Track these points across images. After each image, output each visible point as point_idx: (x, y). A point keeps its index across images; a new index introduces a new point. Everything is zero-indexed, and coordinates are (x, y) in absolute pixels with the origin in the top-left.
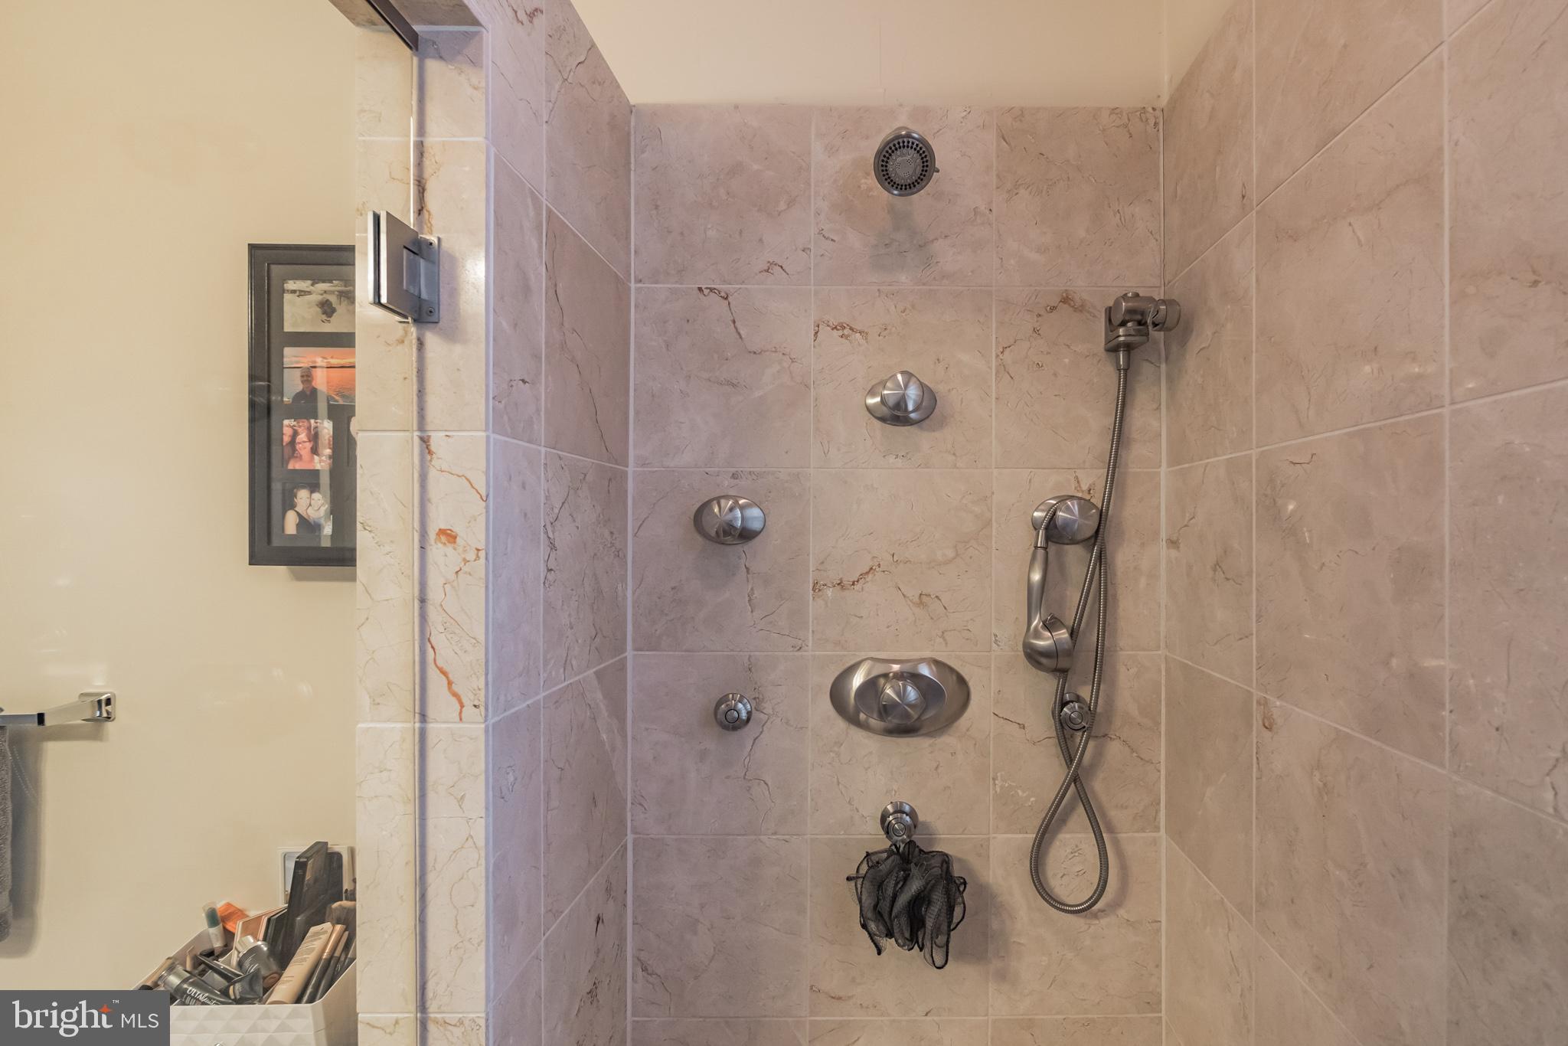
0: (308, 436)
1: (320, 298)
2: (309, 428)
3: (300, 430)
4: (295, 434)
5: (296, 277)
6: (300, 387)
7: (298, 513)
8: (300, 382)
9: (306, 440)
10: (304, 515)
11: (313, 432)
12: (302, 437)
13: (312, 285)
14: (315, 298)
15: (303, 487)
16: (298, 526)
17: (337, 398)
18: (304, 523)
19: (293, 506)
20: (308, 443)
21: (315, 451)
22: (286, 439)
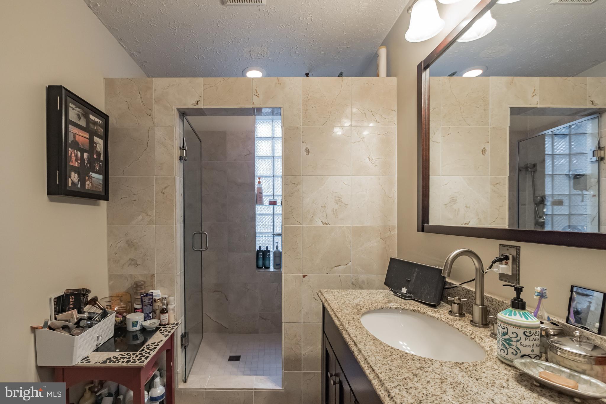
0: (74, 155)
1: (77, 112)
2: (75, 153)
3: (73, 153)
4: (71, 154)
5: (72, 103)
6: (73, 139)
7: (71, 179)
8: (73, 137)
9: (74, 156)
10: (73, 180)
11: (76, 154)
12: (73, 155)
13: (76, 107)
14: (76, 112)
15: (73, 171)
16: (72, 184)
17: (81, 146)
18: (73, 182)
19: (70, 177)
20: (74, 158)
21: (76, 160)
22: (69, 155)
